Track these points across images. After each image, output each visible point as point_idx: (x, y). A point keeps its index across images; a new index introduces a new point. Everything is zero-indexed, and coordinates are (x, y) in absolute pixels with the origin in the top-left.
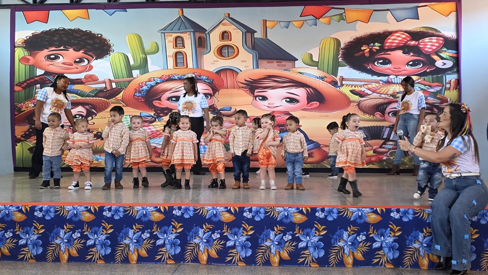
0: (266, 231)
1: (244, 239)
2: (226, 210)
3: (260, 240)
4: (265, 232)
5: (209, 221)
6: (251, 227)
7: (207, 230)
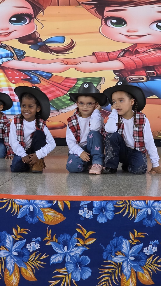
0: (115, 239)
1: (78, 251)
2: (50, 205)
3: (105, 253)
4: (114, 242)
5: (23, 223)
6: (90, 233)
7: (19, 237)
